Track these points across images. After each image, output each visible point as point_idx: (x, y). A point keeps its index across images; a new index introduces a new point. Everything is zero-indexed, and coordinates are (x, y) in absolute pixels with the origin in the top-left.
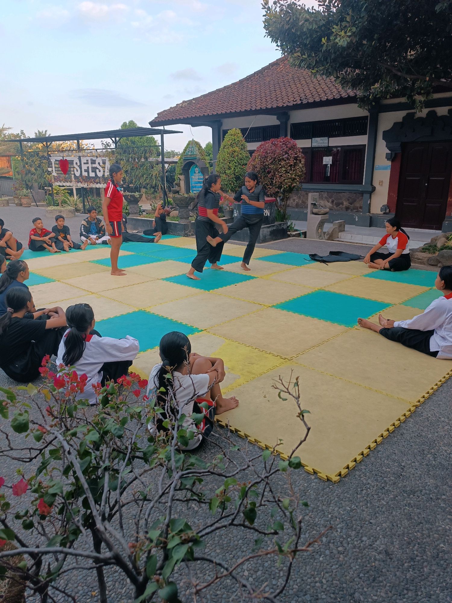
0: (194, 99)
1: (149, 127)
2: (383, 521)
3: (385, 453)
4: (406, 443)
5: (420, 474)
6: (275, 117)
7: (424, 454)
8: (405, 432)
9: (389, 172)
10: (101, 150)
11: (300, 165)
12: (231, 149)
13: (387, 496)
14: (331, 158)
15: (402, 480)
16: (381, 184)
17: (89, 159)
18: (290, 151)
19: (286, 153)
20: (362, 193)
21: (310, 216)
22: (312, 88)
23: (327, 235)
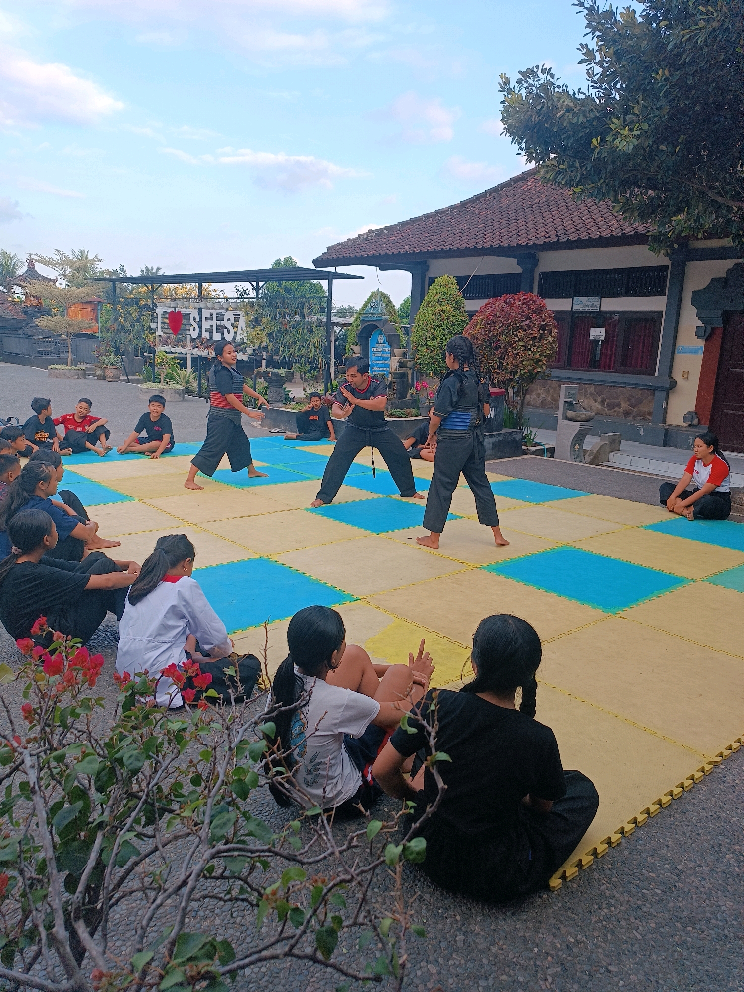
0: (386, 228)
1: (313, 267)
2: (632, 970)
3: (650, 844)
4: (689, 829)
5: (709, 889)
6: (515, 260)
7: (720, 851)
8: (690, 808)
9: (700, 356)
10: (233, 300)
11: (549, 339)
12: (438, 308)
13: (644, 923)
14: (603, 330)
15: (674, 898)
16: (686, 376)
17: (215, 312)
18: (534, 315)
19: (528, 318)
20: (654, 390)
21: (561, 422)
22: (577, 218)
23: (589, 456)
